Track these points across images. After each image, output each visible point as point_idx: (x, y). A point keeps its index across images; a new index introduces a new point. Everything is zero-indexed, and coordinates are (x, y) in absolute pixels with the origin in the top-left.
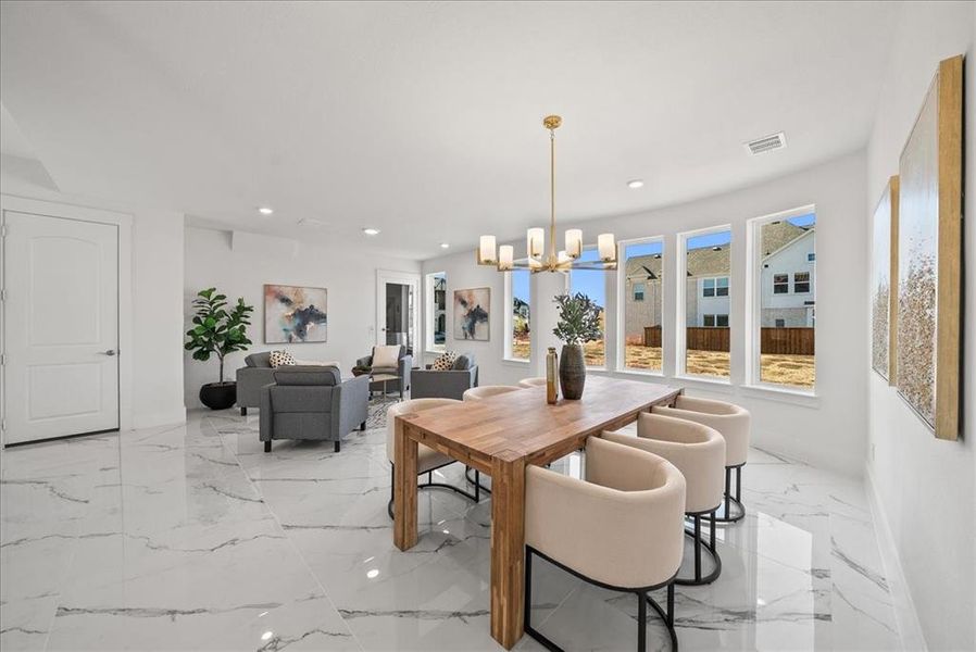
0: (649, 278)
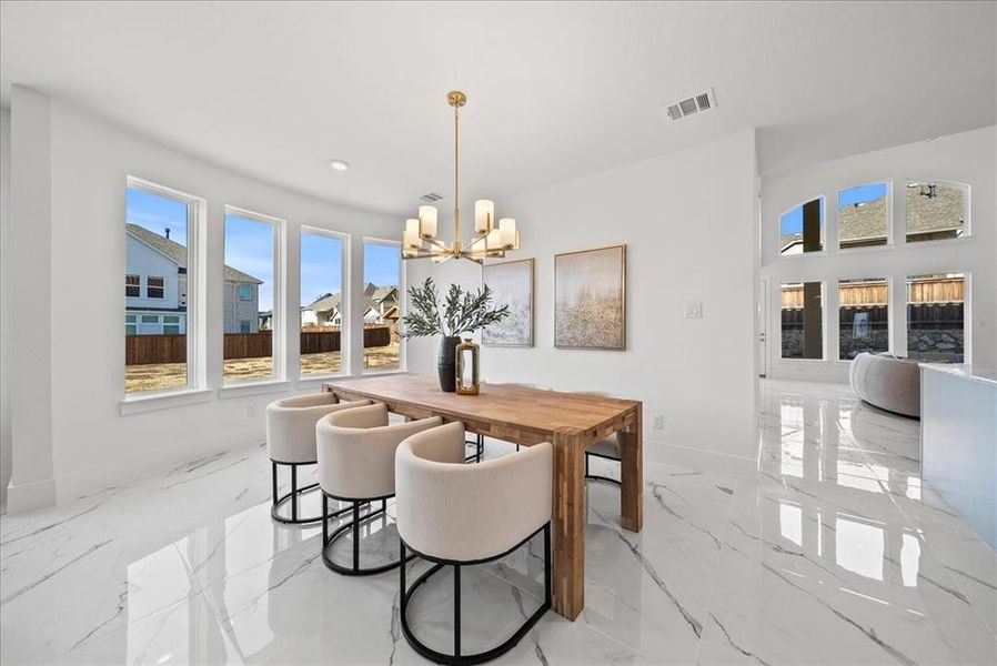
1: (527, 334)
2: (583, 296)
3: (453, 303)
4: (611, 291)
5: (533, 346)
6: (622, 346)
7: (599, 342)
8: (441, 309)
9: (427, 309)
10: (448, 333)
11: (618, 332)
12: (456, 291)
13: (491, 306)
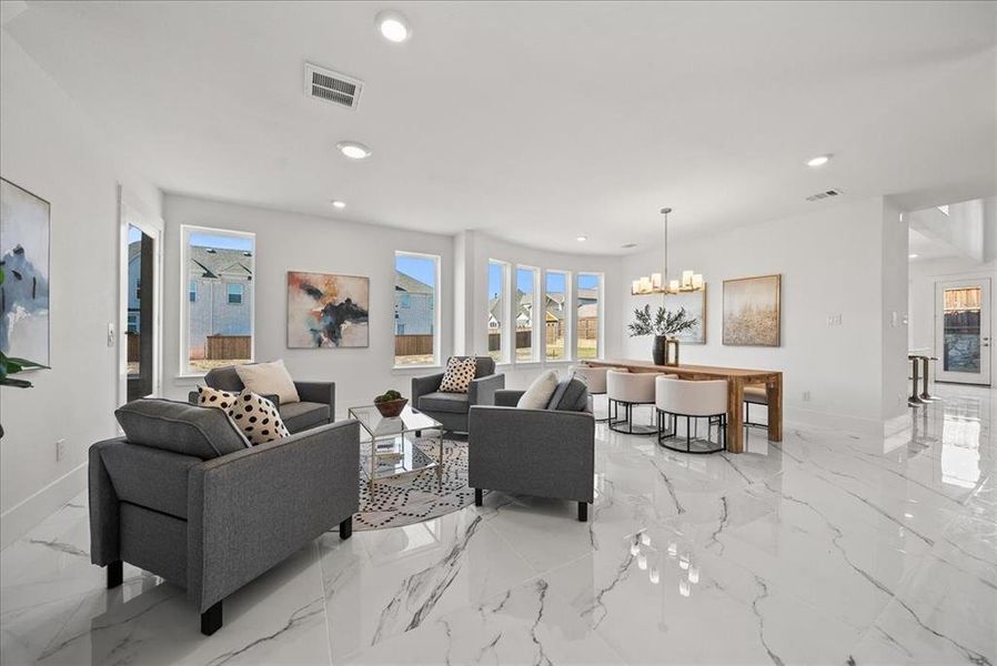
0: (204, 275)
1: (700, 335)
2: (746, 310)
3: (660, 318)
4: (767, 306)
5: (705, 343)
6: (777, 343)
7: (758, 341)
8: (653, 320)
9: (645, 321)
10: (659, 334)
11: (773, 334)
12: (662, 311)
13: (686, 319)
